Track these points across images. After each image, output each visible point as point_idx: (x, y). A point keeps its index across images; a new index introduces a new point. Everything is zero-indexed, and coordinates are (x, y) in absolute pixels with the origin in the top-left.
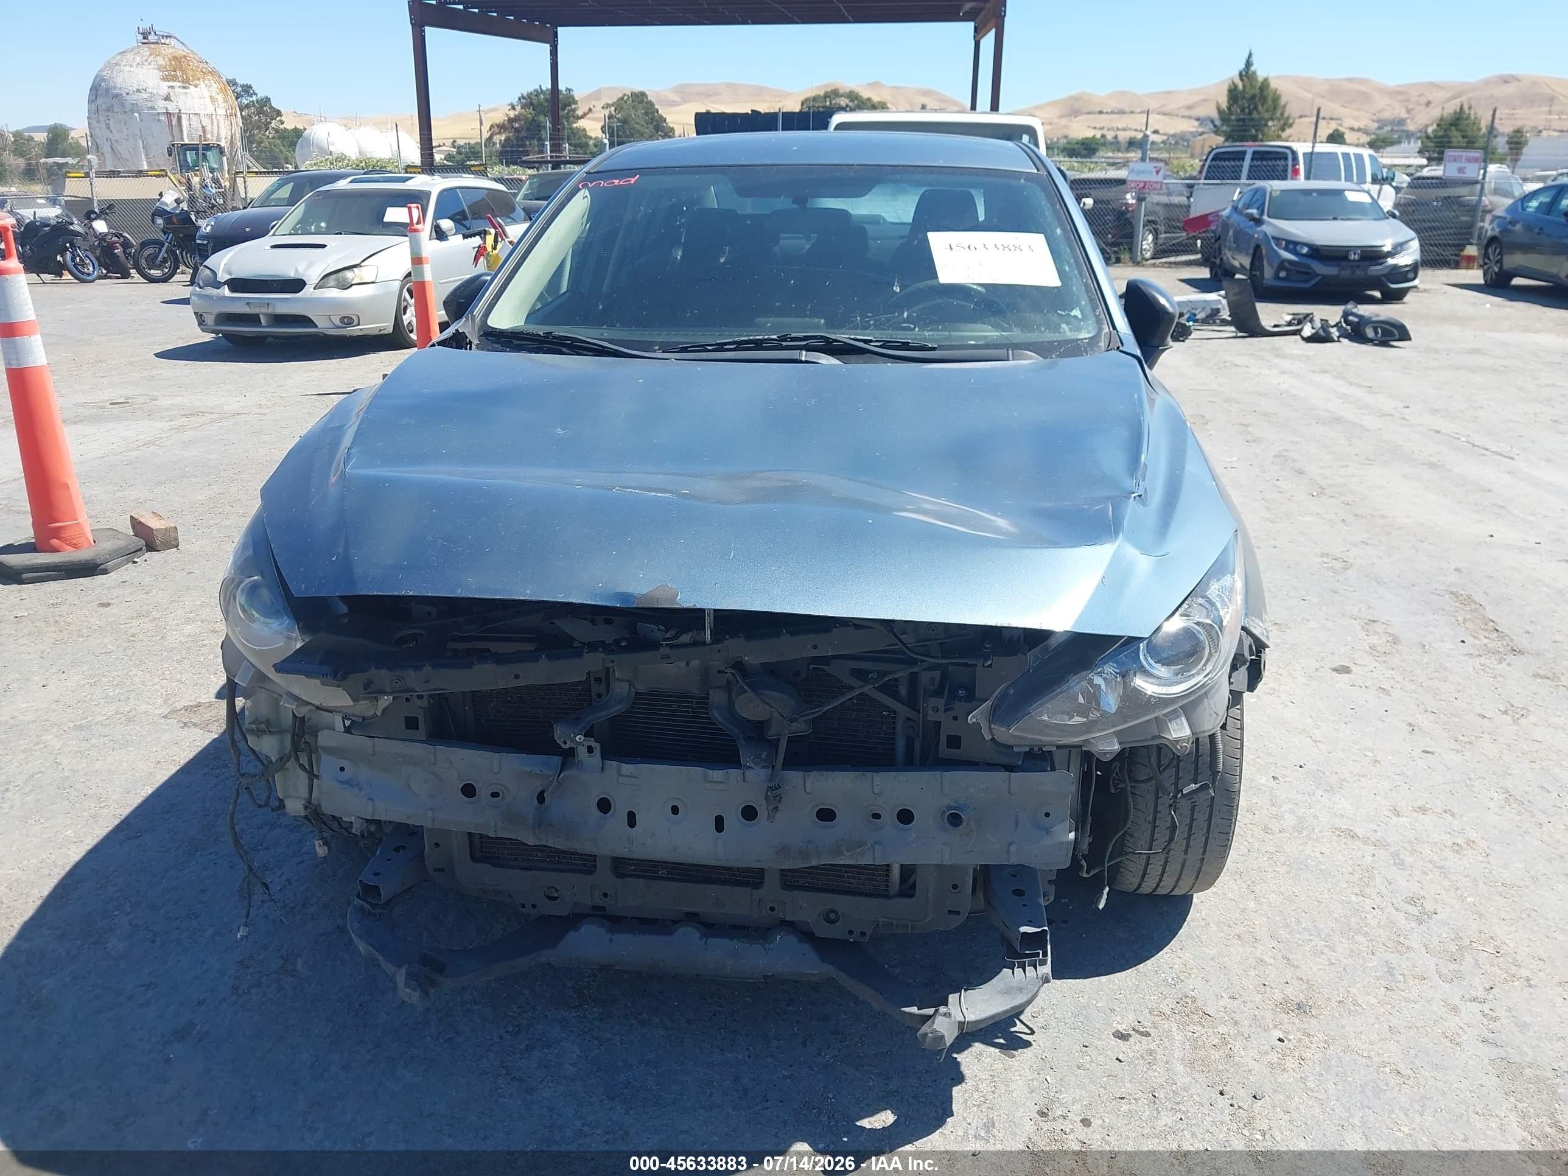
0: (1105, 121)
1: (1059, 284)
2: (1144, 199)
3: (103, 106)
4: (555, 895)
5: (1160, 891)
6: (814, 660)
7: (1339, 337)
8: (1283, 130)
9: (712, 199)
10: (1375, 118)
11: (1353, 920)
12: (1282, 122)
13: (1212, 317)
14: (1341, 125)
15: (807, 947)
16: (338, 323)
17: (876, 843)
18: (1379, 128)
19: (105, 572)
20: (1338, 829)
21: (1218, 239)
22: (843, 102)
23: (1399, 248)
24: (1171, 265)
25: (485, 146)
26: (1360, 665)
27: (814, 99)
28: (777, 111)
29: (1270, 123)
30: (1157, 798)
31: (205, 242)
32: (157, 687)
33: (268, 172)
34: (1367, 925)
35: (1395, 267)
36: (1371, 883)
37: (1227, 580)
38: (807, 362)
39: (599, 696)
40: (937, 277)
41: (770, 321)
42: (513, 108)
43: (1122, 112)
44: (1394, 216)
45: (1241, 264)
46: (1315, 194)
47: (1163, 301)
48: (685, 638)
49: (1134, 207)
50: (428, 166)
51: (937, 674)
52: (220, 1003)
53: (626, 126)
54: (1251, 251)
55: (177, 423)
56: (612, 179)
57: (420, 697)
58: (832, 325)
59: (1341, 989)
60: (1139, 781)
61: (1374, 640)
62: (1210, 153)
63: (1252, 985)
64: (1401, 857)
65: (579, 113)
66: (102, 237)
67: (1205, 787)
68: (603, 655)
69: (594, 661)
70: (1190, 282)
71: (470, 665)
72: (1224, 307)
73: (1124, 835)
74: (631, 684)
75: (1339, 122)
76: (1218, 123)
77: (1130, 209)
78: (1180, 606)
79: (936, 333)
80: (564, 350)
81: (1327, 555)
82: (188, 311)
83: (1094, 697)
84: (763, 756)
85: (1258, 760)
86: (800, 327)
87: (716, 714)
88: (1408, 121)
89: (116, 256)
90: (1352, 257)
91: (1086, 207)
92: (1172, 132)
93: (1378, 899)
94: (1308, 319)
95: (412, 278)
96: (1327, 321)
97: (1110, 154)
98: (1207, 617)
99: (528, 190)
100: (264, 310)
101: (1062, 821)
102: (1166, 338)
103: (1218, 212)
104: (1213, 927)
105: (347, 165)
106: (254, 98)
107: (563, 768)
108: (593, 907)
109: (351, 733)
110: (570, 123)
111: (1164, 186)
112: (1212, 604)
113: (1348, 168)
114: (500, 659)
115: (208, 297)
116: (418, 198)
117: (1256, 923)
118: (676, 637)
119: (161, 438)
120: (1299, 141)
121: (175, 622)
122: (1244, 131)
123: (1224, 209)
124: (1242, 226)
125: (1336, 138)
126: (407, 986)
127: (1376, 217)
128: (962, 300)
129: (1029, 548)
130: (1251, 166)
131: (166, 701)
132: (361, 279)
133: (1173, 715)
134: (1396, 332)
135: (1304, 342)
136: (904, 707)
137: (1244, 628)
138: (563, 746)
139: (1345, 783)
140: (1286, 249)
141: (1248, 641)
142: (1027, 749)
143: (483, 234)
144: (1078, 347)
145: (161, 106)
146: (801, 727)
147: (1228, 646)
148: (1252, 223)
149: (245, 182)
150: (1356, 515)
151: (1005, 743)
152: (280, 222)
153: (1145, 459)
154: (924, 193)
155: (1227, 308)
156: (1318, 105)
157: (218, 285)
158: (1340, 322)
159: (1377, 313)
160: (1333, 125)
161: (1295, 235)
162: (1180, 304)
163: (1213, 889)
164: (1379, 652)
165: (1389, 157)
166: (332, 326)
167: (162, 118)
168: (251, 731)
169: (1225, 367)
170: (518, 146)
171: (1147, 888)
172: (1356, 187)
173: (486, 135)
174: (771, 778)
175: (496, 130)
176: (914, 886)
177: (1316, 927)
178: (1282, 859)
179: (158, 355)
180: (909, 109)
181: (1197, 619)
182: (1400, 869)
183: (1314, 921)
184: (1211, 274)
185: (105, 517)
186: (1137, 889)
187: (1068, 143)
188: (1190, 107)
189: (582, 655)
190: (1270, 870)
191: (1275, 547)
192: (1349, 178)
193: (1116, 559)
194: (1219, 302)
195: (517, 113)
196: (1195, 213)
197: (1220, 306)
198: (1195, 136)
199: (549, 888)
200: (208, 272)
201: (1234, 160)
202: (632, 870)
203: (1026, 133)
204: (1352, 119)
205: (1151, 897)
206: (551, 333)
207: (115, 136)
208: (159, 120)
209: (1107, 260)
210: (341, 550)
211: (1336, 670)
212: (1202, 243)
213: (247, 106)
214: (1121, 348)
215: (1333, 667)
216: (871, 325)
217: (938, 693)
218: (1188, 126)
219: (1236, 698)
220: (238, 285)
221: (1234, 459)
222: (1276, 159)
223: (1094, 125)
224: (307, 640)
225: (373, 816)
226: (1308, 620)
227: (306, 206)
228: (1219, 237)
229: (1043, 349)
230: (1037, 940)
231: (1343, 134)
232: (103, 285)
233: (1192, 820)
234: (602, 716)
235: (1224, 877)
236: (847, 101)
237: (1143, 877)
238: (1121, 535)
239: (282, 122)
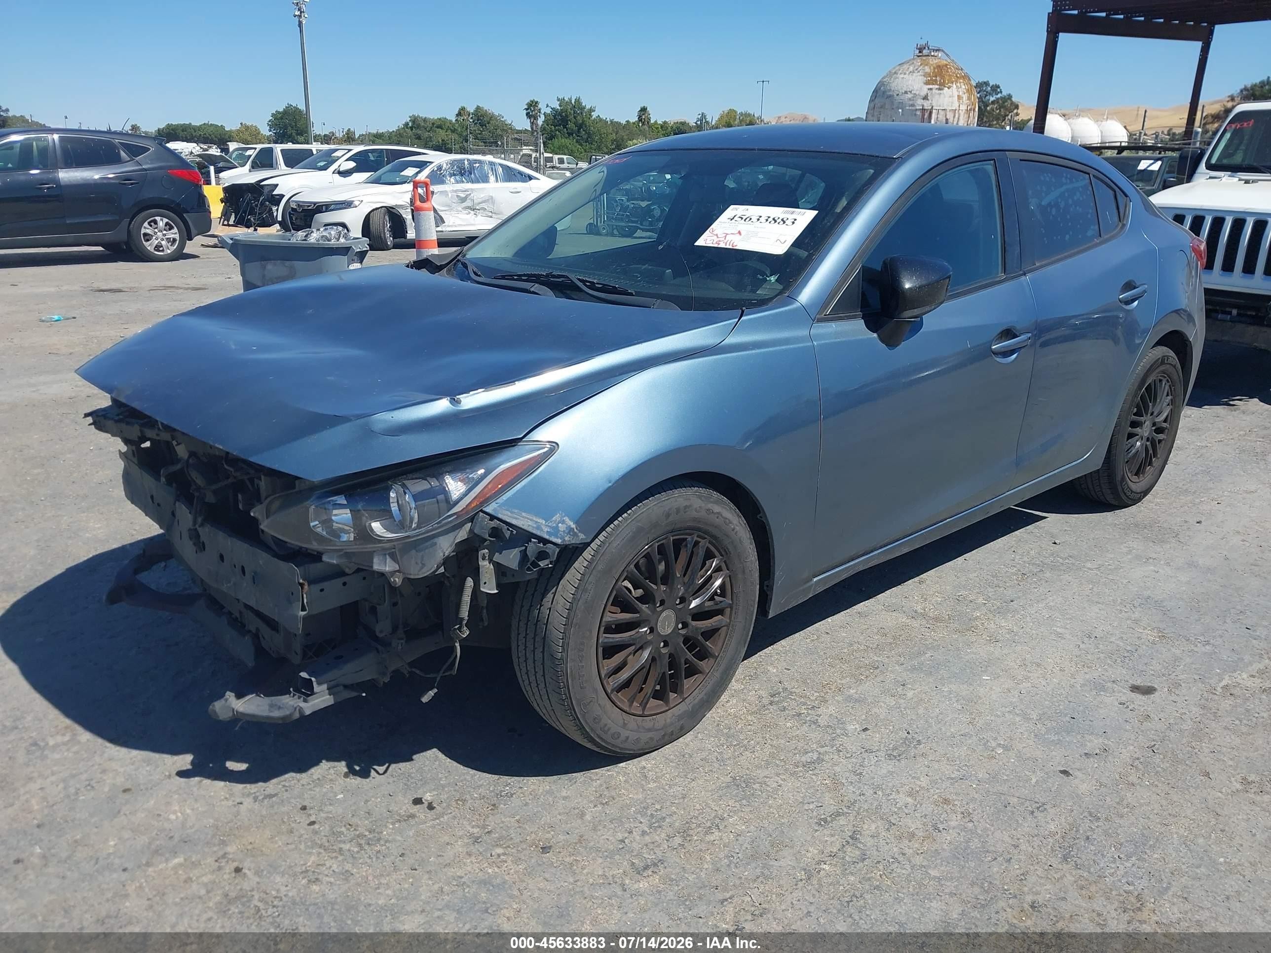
3: (879, 104)
38: (533, 293)
133: (380, 552)
145: (919, 104)
167: (918, 113)
208: (915, 115)
230: (308, 685)
239: (1017, 114)
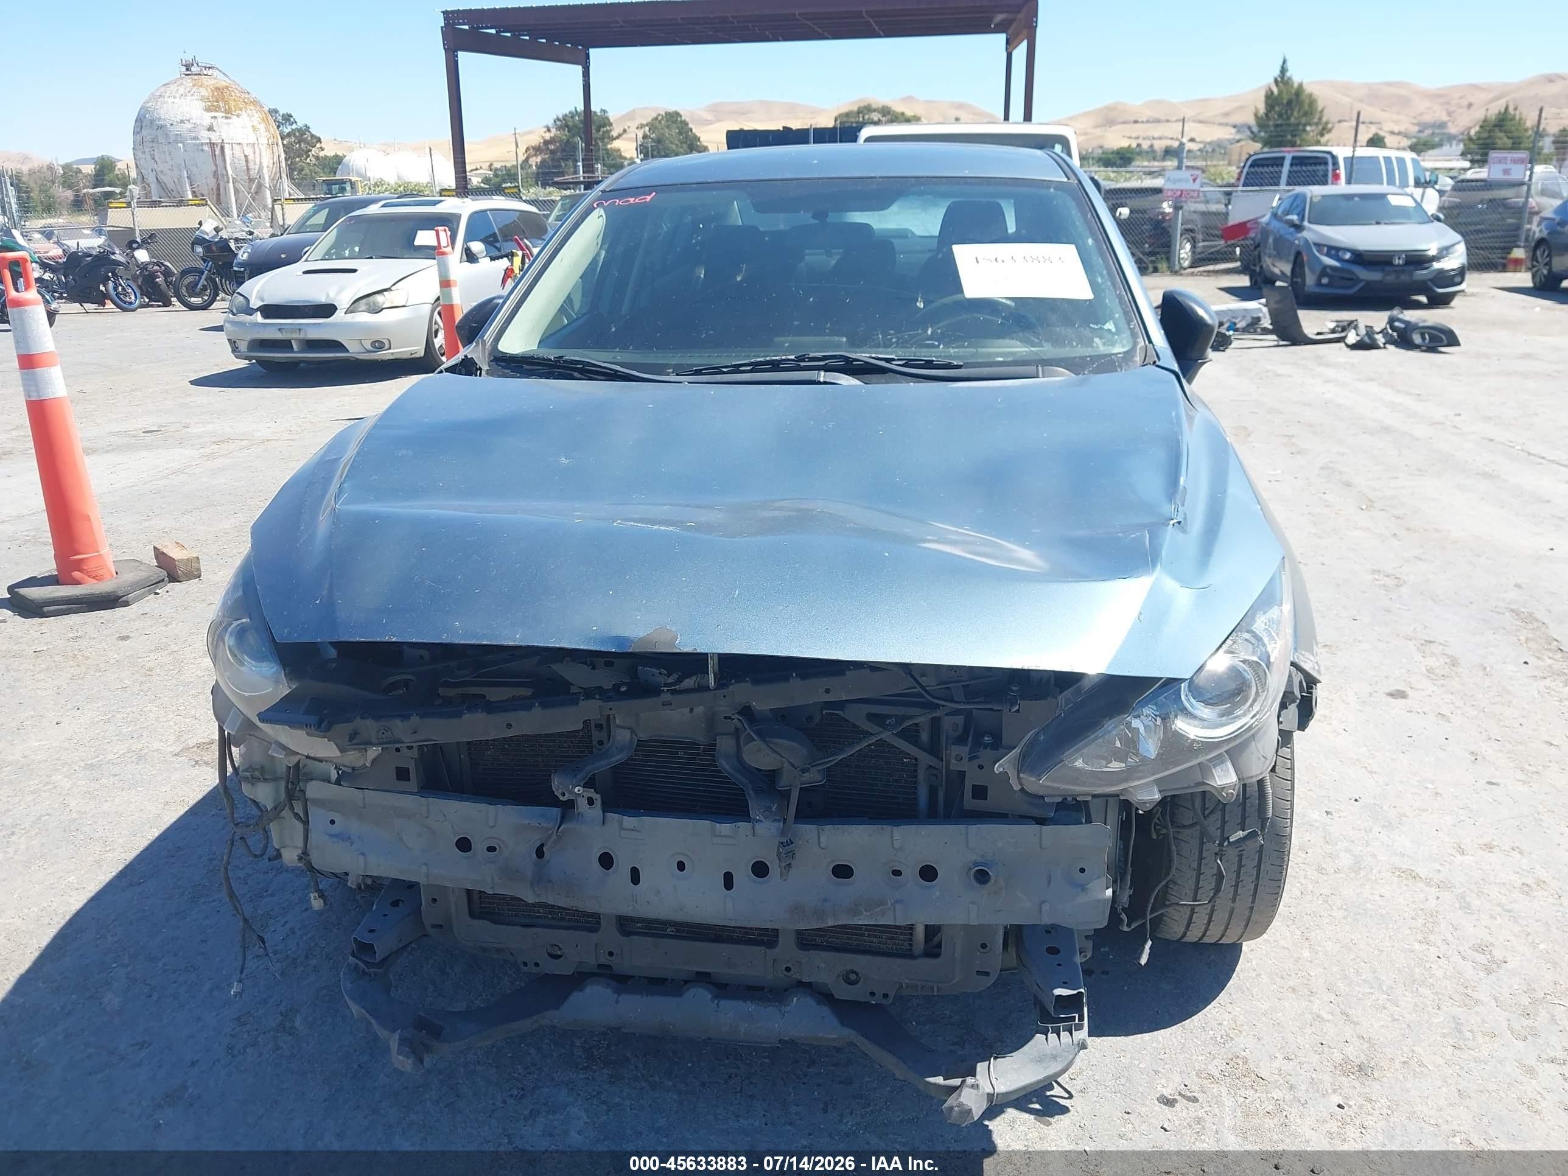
0: (1139, 130)
1: (1090, 296)
2: (1181, 208)
3: (148, 137)
4: (559, 953)
5: (1206, 940)
6: (828, 705)
7: (1384, 344)
8: (1322, 135)
9: (736, 216)
10: (1415, 121)
11: (1417, 970)
12: (1320, 127)
13: (1253, 326)
14: (1381, 129)
15: (825, 1011)
16: (369, 347)
17: (897, 902)
18: (1420, 131)
19: (127, 604)
20: (1399, 869)
21: (1257, 246)
22: (875, 116)
23: (1445, 252)
24: (1209, 273)
25: (522, 168)
26: (1417, 690)
27: (847, 115)
28: (809, 127)
29: (1308, 128)
30: (1202, 844)
31: (242, 269)
32: (171, 723)
33: (306, 199)
34: (1432, 976)
35: (1441, 272)
36: (1436, 929)
37: (1274, 613)
38: (825, 383)
39: (601, 743)
40: (962, 292)
41: (787, 341)
42: (549, 130)
43: (1157, 121)
44: (1438, 220)
45: (1281, 271)
46: (1356, 199)
47: (1201, 312)
48: (689, 683)
49: (1171, 216)
50: (463, 189)
51: (960, 719)
52: (214, 1064)
53: (660, 147)
54: (1292, 258)
55: (208, 451)
56: (627, 197)
57: (410, 748)
58: (853, 343)
59: (1405, 1049)
60: (1184, 827)
61: (1431, 662)
62: (1247, 159)
63: (1309, 1044)
64: (1468, 899)
65: (614, 134)
66: (144, 267)
67: (1254, 834)
68: (600, 703)
69: (591, 709)
70: (1231, 291)
71: (459, 715)
72: (1264, 314)
73: (1166, 886)
74: (633, 732)
75: (1379, 126)
76: (1255, 129)
77: (1167, 218)
78: (1224, 642)
79: (961, 350)
80: (576, 374)
81: (1379, 571)
82: (222, 338)
83: (1132, 743)
84: (774, 808)
85: (1311, 793)
86: (819, 346)
87: (724, 763)
88: (1450, 124)
89: (157, 285)
90: (1397, 262)
91: (1122, 217)
92: (1208, 140)
93: (1444, 947)
94: (1353, 325)
95: (441, 301)
96: (1372, 327)
97: (1146, 163)
98: (1254, 653)
99: (560, 210)
100: (296, 336)
101: (1099, 877)
102: (1205, 350)
103: (1257, 219)
104: (1265, 979)
105: (386, 191)
106: (294, 126)
107: (563, 819)
108: (599, 966)
109: (340, 785)
110: (605, 144)
111: (1201, 194)
112: (1259, 639)
113: (1390, 171)
114: (491, 708)
115: (241, 324)
116: (448, 221)
117: (1312, 974)
118: (679, 681)
119: (190, 466)
120: (1338, 145)
121: (193, 655)
122: (1282, 136)
123: (1264, 216)
124: (1282, 232)
125: (1376, 141)
126: (399, 1053)
127: (1421, 221)
128: (990, 315)
129: (1059, 582)
130: (1290, 172)
131: (178, 738)
132: (392, 303)
133: (1218, 760)
134: (1443, 337)
135: (1349, 349)
136: (925, 754)
137: (1293, 664)
138: (562, 798)
139: (1404, 819)
140: (1328, 255)
141: (1298, 677)
142: (1060, 800)
143: (510, 256)
144: (1112, 362)
145: (204, 136)
146: (814, 777)
147: (1277, 683)
148: (1292, 229)
149: (283, 209)
150: (1408, 529)
151: (1036, 793)
152: (313, 247)
153: (1185, 481)
154: (949, 207)
155: (1268, 317)
156: (1359, 109)
157: (250, 312)
158: (1386, 328)
159: (1424, 318)
160: (1373, 130)
161: (1336, 240)
162: (1218, 313)
163: (1265, 936)
164: (1436, 675)
165: (1430, 161)
166: (365, 351)
167: (206, 148)
168: (246, 779)
169: (1267, 377)
170: (554, 167)
171: (1193, 936)
172: (1399, 191)
173: (522, 158)
174: (783, 833)
175: (531, 151)
176: (939, 945)
177: (1377, 978)
178: (1339, 903)
179: (193, 383)
180: (941, 120)
181: (1244, 656)
182: (1466, 913)
183: (1375, 972)
184: (1251, 282)
185: (130, 548)
186: (1182, 937)
187: (1103, 153)
188: (1227, 114)
189: (578, 704)
190: (1326, 915)
191: (1323, 564)
192: (1391, 182)
193: (1154, 592)
194: (1260, 310)
195: (552, 135)
196: (1233, 220)
197: (1261, 315)
198: (1232, 144)
199: (552, 945)
200: (241, 299)
201: (1272, 166)
202: (639, 928)
203: (1059, 143)
204: (1391, 122)
205: (1198, 945)
206: (562, 357)
207: (160, 167)
208: (202, 150)
209: (1143, 270)
210: (325, 593)
211: (1391, 695)
212: (1241, 251)
213: (289, 135)
214: (1157, 363)
215: (1388, 691)
216: (893, 343)
217: (961, 740)
218: (1225, 134)
219: (1285, 738)
220: (270, 311)
221: (1279, 472)
222: (1315, 164)
223: (1129, 135)
224: (294, 687)
225: (365, 870)
226: (1359, 642)
227: (338, 231)
228: (1258, 246)
229: (1075, 365)
230: (1073, 1003)
231: (1384, 138)
232: (144, 313)
233: (1240, 866)
234: (601, 766)
235: (1276, 923)
236: (880, 116)
237: (1188, 926)
238: (1159, 567)
239: (322, 149)
